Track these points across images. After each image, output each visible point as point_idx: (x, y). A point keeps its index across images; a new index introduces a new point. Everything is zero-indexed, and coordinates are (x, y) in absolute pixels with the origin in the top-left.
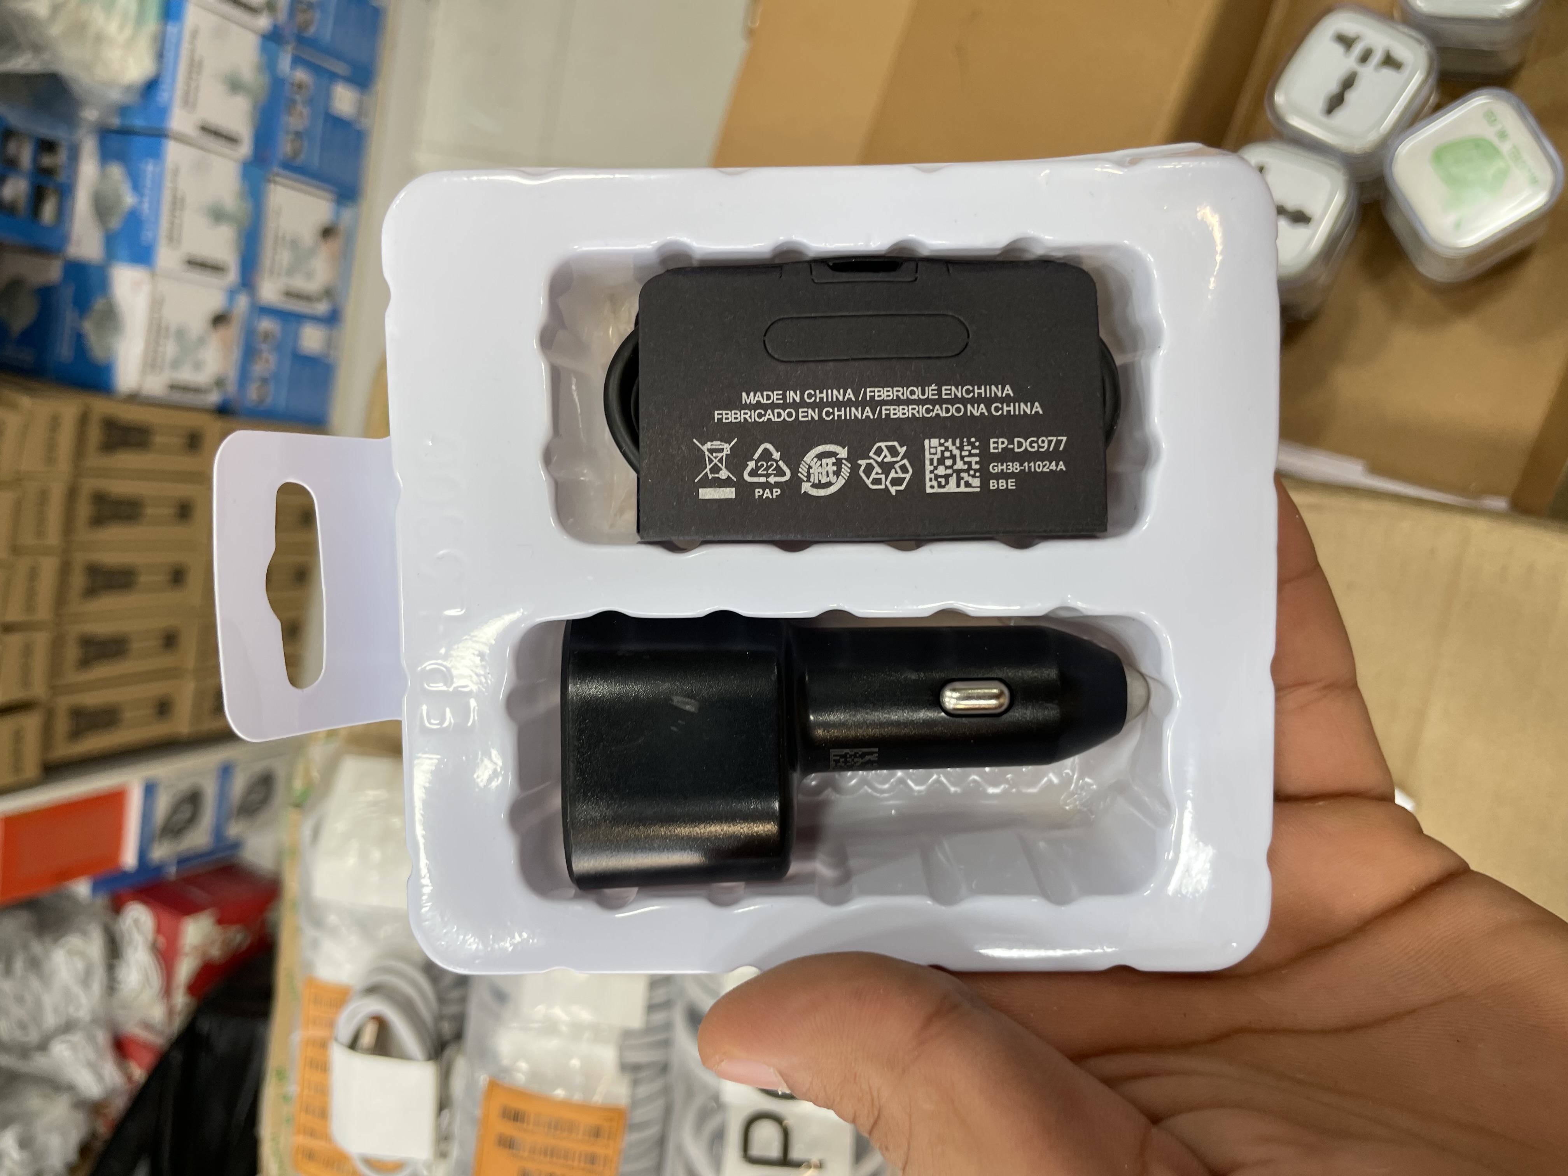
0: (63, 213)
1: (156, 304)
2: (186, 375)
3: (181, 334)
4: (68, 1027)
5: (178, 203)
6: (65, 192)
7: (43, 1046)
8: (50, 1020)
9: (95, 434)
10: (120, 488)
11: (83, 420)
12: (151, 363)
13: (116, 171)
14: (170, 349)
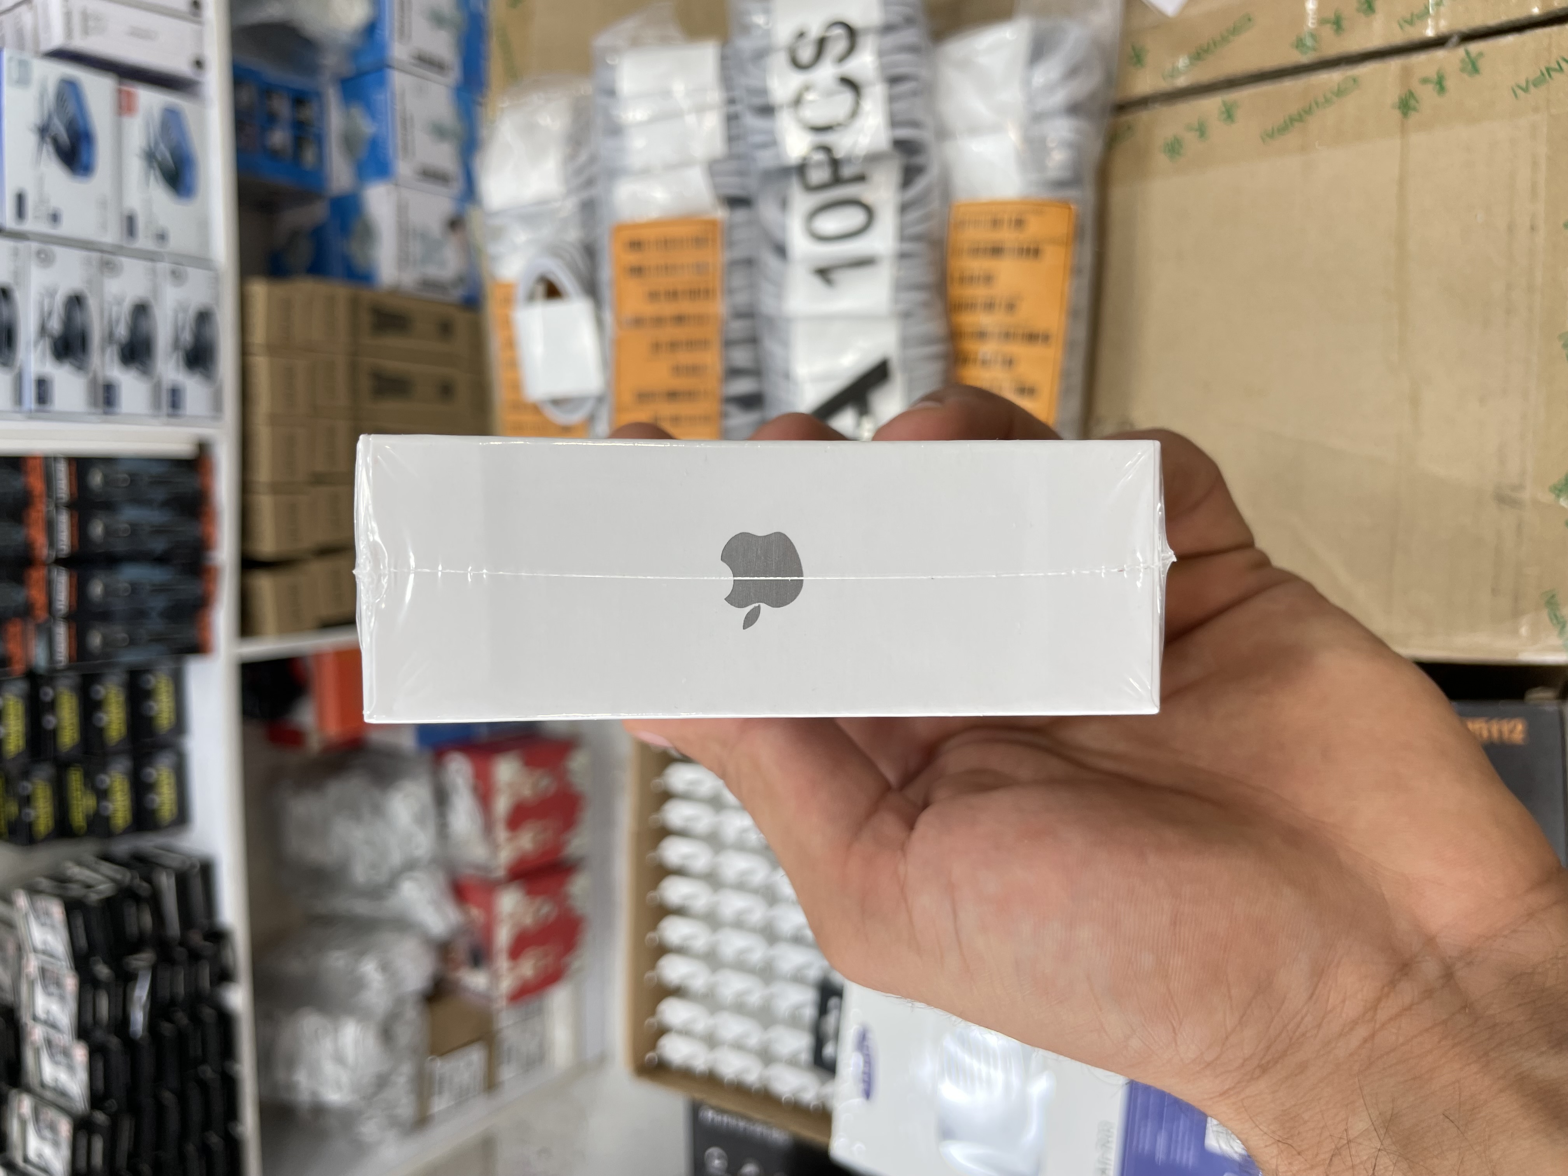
0: (321, 157)
1: (402, 210)
2: (433, 272)
3: (424, 236)
4: (410, 866)
5: (406, 122)
6: (320, 141)
7: (392, 884)
8: (396, 858)
9: (366, 319)
10: (392, 365)
11: (354, 304)
12: (403, 260)
13: (357, 112)
14: (416, 248)
